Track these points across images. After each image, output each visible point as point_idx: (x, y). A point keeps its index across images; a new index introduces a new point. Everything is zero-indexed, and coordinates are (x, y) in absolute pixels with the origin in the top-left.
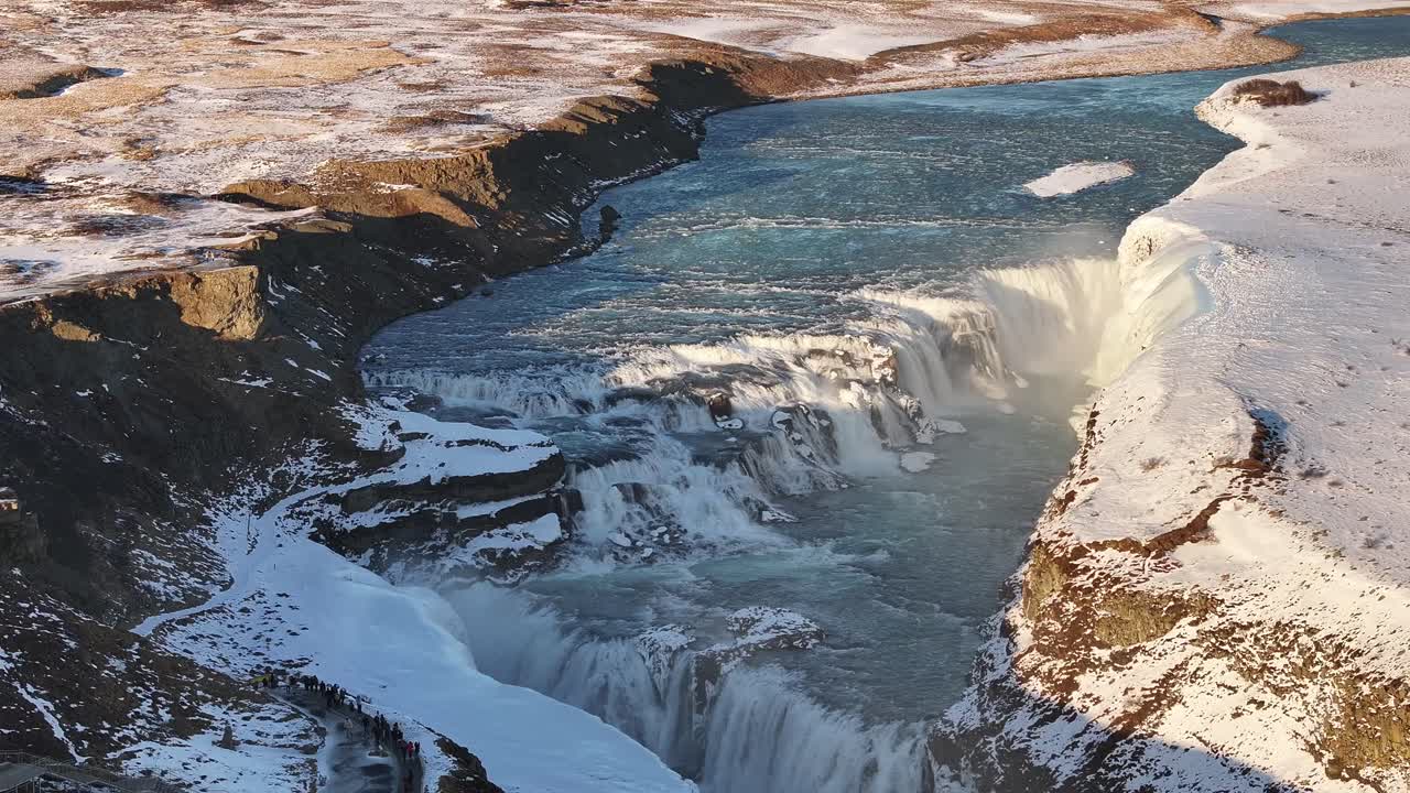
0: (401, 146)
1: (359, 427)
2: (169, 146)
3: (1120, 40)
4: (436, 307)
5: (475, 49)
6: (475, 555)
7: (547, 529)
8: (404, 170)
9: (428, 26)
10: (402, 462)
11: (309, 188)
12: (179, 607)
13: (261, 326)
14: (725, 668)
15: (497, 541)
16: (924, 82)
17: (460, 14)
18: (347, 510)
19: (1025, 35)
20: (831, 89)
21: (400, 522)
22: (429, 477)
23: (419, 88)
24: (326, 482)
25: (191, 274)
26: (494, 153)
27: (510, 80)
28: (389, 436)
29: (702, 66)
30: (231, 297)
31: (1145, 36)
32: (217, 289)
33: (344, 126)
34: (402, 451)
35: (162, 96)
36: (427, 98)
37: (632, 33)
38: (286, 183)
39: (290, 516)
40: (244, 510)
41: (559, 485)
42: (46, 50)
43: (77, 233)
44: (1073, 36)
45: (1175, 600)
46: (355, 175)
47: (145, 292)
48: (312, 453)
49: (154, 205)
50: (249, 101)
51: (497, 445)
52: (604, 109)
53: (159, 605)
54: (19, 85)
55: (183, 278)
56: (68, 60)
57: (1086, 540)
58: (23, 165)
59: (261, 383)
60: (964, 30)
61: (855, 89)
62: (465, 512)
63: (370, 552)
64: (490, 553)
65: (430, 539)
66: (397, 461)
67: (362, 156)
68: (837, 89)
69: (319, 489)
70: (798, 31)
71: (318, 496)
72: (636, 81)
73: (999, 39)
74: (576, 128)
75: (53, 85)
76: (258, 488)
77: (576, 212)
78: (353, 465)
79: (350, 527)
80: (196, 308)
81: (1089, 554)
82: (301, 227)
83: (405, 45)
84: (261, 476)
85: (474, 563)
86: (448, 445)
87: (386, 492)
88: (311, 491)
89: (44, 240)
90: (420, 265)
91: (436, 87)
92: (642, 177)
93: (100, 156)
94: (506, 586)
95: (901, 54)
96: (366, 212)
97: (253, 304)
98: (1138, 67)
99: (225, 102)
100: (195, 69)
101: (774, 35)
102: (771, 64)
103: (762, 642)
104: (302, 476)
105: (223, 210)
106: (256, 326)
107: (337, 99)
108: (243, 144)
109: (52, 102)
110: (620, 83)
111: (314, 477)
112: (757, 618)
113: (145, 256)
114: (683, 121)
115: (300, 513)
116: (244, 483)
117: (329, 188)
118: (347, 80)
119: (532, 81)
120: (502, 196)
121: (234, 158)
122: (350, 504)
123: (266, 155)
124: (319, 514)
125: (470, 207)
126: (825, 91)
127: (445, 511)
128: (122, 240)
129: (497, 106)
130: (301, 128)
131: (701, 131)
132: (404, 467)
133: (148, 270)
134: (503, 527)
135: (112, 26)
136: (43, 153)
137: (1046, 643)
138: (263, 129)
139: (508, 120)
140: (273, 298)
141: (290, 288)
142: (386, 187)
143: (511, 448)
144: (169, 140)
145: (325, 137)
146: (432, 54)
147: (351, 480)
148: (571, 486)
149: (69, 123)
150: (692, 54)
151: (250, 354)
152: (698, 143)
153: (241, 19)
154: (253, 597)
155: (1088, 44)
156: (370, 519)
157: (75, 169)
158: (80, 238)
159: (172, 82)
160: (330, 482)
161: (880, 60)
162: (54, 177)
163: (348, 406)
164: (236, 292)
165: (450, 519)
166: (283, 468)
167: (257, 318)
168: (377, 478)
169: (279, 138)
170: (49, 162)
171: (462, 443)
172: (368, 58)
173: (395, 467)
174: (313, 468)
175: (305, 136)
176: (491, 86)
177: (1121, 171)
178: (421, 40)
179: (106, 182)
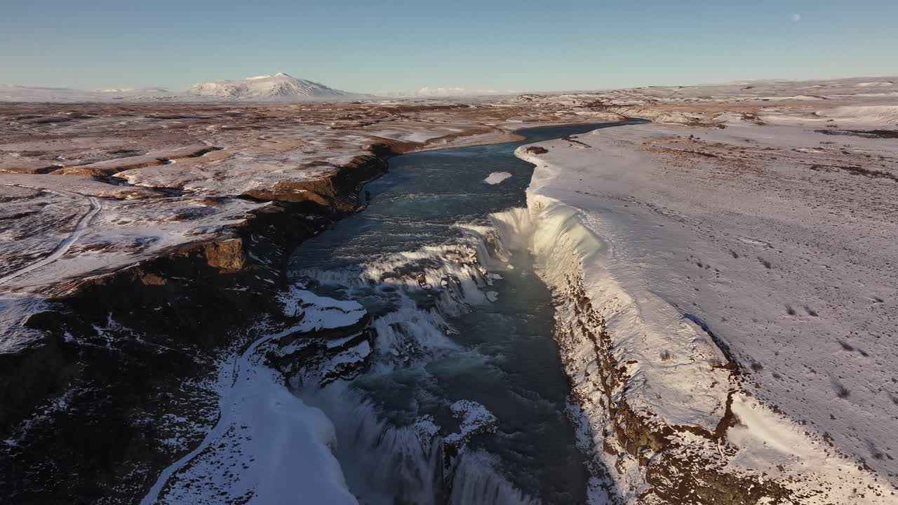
0: (303, 175)
1: (285, 304)
2: (230, 175)
3: (482, 135)
4: (315, 236)
5: (323, 141)
6: (336, 367)
7: (364, 349)
8: (303, 185)
9: (311, 134)
10: (303, 320)
11: (271, 192)
12: (185, 453)
13: (244, 263)
14: (460, 451)
15: (343, 359)
16: (440, 148)
17: (319, 131)
18: (281, 346)
19: (461, 135)
20: (417, 150)
21: (303, 350)
22: (315, 328)
23: (309, 153)
24: (271, 333)
25: (214, 243)
26: (332, 178)
27: (334, 150)
28: (298, 307)
29: (384, 145)
30: (230, 252)
31: (487, 134)
32: (225, 250)
33: (286, 167)
34: (304, 313)
35: (232, 157)
36: (311, 156)
37: (364, 136)
38: (263, 191)
39: (256, 353)
40: (234, 354)
41: (367, 326)
42: (205, 141)
43: (176, 220)
44: (472, 135)
45: (754, 484)
46: (287, 187)
47: (193, 254)
48: (265, 320)
49: (214, 203)
50: (258, 158)
51: (342, 310)
52: (362, 159)
53: (172, 457)
54: (190, 153)
55: (210, 246)
56: (210, 144)
57: (670, 423)
58: (178, 183)
59: (244, 289)
60: (446, 134)
61: (423, 150)
62: (332, 344)
63: (291, 365)
64: (341, 365)
65: (316, 354)
66: (301, 320)
67: (289, 180)
68: (419, 150)
69: (268, 337)
70: (405, 135)
71: (268, 340)
72: (369, 150)
73: (454, 136)
74: (355, 166)
75: (201, 153)
76: (242, 340)
77: (357, 193)
78: (283, 324)
79: (282, 355)
80: (216, 257)
81: (675, 433)
82: (266, 211)
83: (304, 140)
84: (243, 334)
85: (335, 371)
86: (322, 310)
87: (297, 335)
88: (266, 337)
89: (162, 223)
90: (309, 220)
91: (313, 152)
92: (374, 179)
93: (205, 179)
94: (349, 380)
95: (433, 140)
96: (290, 200)
97: (240, 255)
98: (493, 142)
99: (251, 158)
100: (245, 147)
101: (398, 136)
102: (401, 144)
103: (473, 431)
104: (262, 330)
105: (239, 203)
106: (242, 264)
107: (284, 157)
108: (253, 174)
109: (198, 159)
110: (364, 151)
111: (267, 331)
112: (465, 410)
113: (196, 234)
114: (382, 161)
115: (260, 350)
116: (236, 339)
117: (278, 192)
118: (288, 151)
119: (341, 150)
120: (336, 192)
121: (250, 179)
122: (282, 343)
123: (260, 178)
124: (268, 349)
125: (325, 197)
126: (416, 151)
127: (322, 343)
128: (194, 222)
129: (331, 159)
130: (273, 167)
131: (387, 163)
132: (304, 322)
133: (197, 242)
134: (347, 350)
135: (226, 134)
136: (186, 179)
137: (663, 491)
138: (261, 168)
139: (335, 163)
140: (254, 243)
141: (261, 237)
142: (298, 191)
143: (348, 312)
144: (230, 173)
145: (279, 171)
146: (312, 142)
147: (282, 331)
148: (372, 326)
149: (200, 166)
150: (381, 141)
151: (240, 277)
152: (387, 168)
153: (261, 132)
154: (228, 433)
155: (476, 136)
156: (290, 349)
157: (197, 184)
158: (177, 222)
159: (237, 151)
160: (273, 332)
161: (428, 142)
162: (187, 188)
163: (281, 294)
164: (233, 251)
165: (324, 347)
166: (253, 328)
167: (242, 260)
168: (294, 329)
169: (265, 171)
170: (187, 182)
171: (328, 308)
172: (294, 144)
173: (301, 323)
174: (266, 327)
175: (273, 170)
176: (330, 153)
177: (508, 175)
178: (309, 138)
179: (204, 189)
